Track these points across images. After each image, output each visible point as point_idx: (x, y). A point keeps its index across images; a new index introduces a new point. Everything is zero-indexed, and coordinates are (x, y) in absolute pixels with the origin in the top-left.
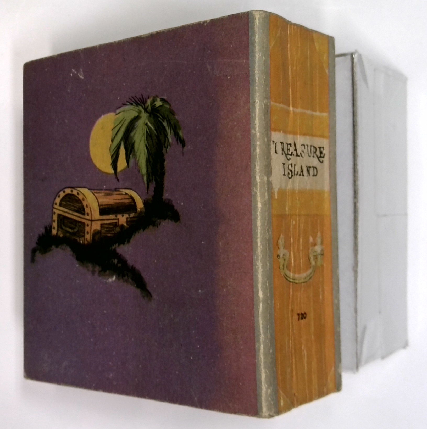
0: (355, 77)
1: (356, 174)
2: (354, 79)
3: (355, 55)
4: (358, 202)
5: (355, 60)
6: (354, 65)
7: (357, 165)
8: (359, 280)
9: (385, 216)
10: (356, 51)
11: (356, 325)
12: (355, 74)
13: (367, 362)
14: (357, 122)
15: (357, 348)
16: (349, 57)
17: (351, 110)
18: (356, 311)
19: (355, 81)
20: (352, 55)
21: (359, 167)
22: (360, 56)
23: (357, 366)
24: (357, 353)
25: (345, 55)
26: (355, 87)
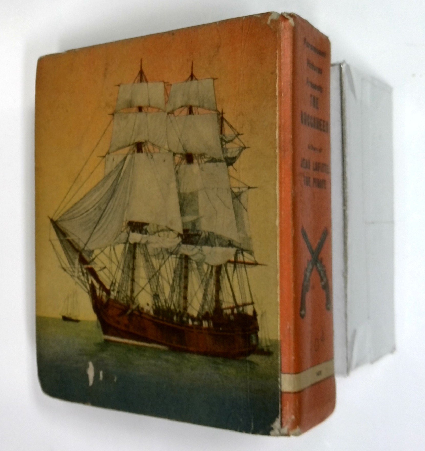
0: (343, 86)
1: (345, 182)
2: (342, 88)
3: (343, 65)
4: (347, 209)
5: (344, 70)
6: (343, 75)
7: (345, 173)
8: (349, 286)
9: (373, 223)
10: (344, 62)
11: (346, 330)
12: (343, 84)
13: (358, 365)
14: (345, 131)
15: (347, 353)
16: (337, 67)
17: (340, 119)
18: (346, 316)
19: (343, 90)
20: (340, 65)
21: (348, 175)
22: (348, 66)
23: (348, 370)
24: (347, 358)
25: (334, 65)
26: (343, 97)
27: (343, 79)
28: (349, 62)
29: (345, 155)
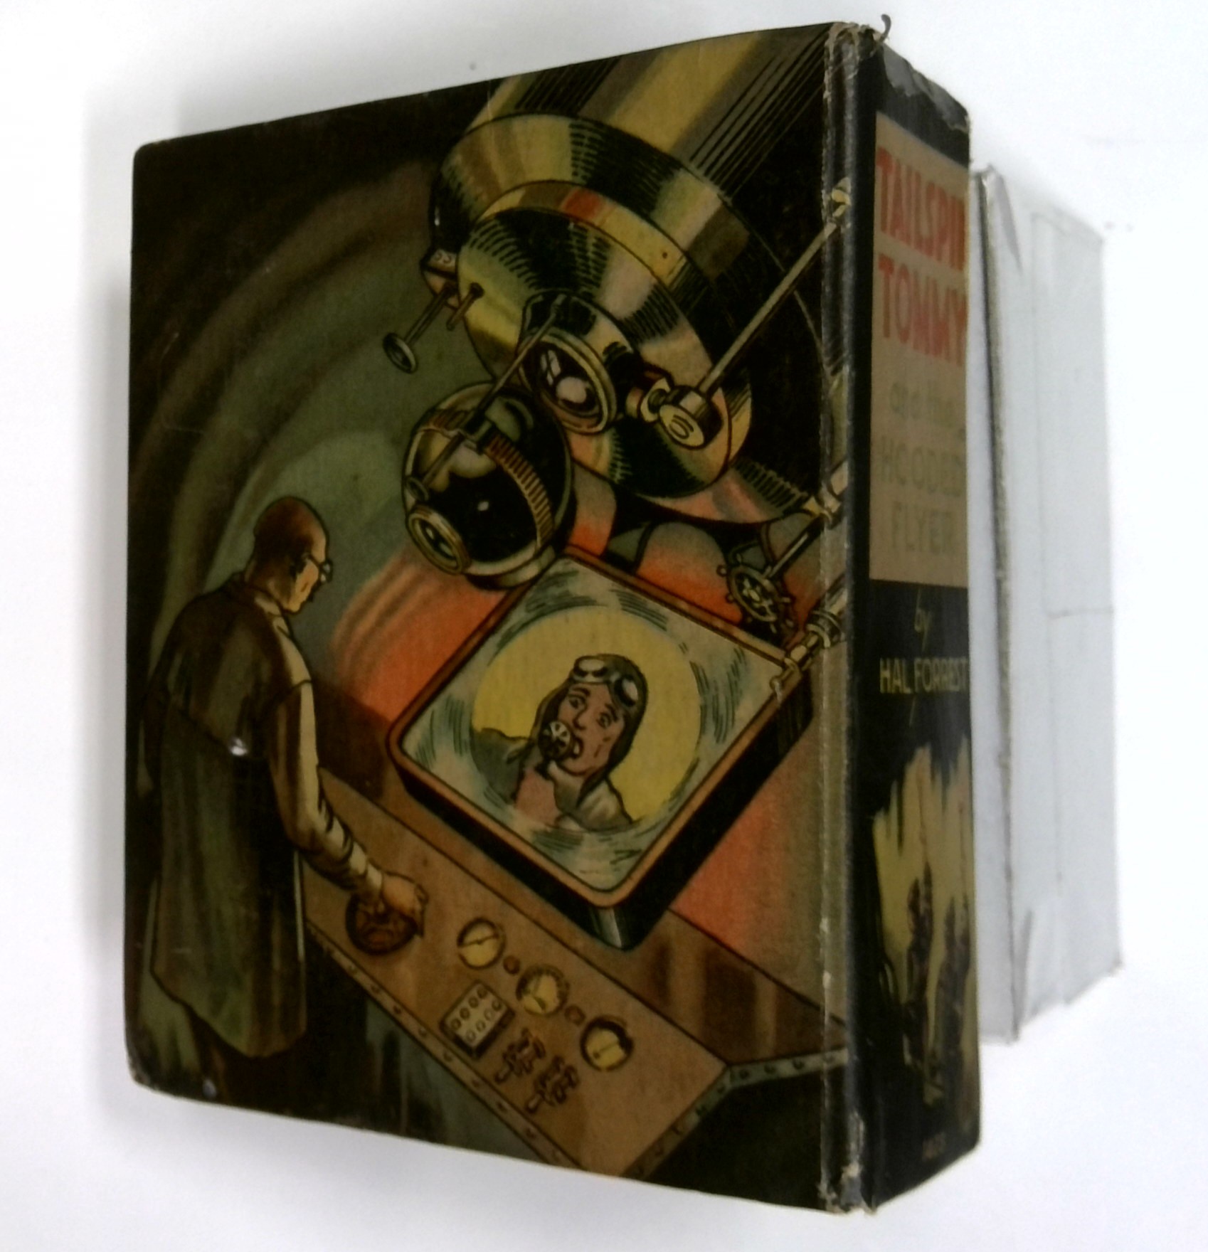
0: (989, 237)
1: (1000, 503)
2: (988, 246)
3: (988, 179)
4: (1005, 578)
5: (990, 194)
6: (987, 206)
7: (1001, 476)
8: (1015, 790)
10: (991, 169)
11: (1010, 914)
12: (990, 233)
14: (998, 360)
15: (1013, 977)
18: (1009, 874)
19: (990, 248)
20: (979, 177)
22: (1001, 181)
23: (1014, 1025)
24: (1013, 989)
26: (990, 265)
27: (988, 215)
29: (998, 428)
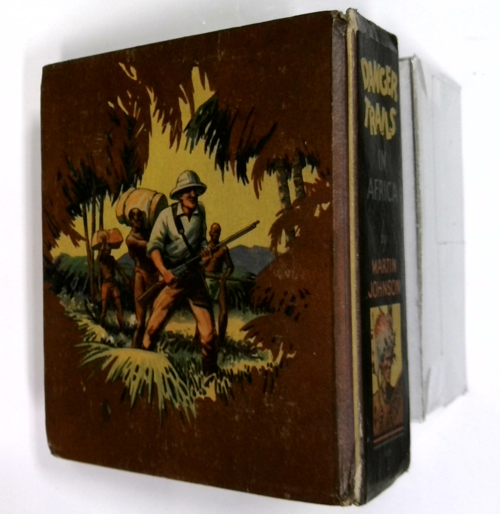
0: (413, 85)
1: (418, 196)
3: (414, 59)
4: (420, 227)
5: (415, 66)
6: (413, 71)
7: (418, 184)
8: (424, 316)
10: (415, 56)
11: (422, 368)
12: (414, 82)
15: (423, 394)
16: (407, 62)
18: (421, 351)
19: (414, 89)
20: (410, 59)
21: (422, 187)
22: (419, 61)
24: (422, 399)
25: (402, 60)
26: (414, 96)
27: (414, 76)
28: (420, 56)
29: (418, 164)
